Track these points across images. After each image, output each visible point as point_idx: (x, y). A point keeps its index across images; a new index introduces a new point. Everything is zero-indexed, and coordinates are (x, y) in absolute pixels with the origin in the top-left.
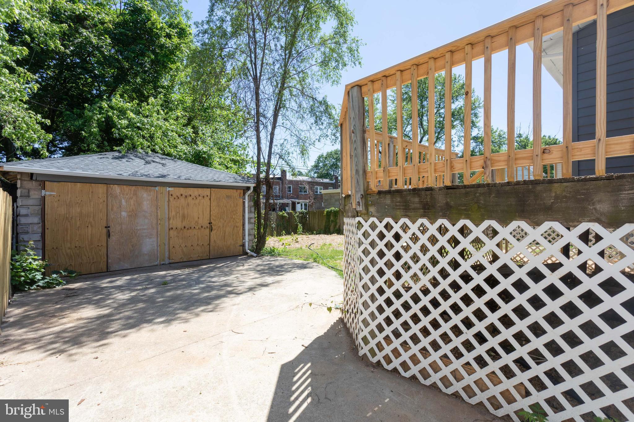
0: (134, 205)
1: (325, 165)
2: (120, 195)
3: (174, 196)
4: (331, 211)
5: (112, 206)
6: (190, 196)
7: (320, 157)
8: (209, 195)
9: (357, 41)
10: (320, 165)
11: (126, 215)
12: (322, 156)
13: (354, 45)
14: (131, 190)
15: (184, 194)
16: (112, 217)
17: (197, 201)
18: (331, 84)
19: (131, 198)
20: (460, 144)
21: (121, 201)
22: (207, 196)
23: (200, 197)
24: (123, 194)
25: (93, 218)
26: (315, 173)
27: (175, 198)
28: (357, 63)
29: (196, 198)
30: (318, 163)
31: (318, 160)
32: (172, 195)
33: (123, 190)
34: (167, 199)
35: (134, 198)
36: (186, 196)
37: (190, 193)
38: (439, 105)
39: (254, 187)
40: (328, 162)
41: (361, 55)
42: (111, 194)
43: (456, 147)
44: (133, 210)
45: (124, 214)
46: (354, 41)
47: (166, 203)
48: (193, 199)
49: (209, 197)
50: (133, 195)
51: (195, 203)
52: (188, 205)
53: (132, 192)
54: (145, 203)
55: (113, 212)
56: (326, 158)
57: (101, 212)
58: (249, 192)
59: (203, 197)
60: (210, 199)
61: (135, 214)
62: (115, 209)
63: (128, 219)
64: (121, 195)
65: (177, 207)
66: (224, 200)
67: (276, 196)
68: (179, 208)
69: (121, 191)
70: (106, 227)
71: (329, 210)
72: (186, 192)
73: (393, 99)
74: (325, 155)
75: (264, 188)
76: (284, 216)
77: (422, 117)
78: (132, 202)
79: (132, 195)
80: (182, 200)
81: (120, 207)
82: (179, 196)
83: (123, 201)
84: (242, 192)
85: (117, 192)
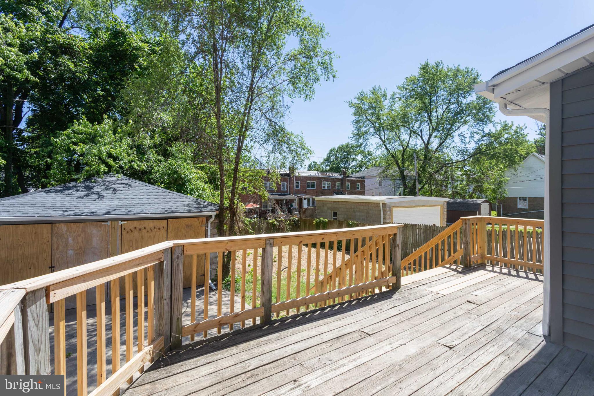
0: (82, 242)
1: (336, 158)
2: (66, 234)
3: (128, 229)
4: (320, 221)
5: (58, 245)
6: (145, 228)
7: (331, 151)
8: (165, 226)
9: (330, 53)
10: (332, 158)
11: (72, 254)
12: (334, 149)
13: (327, 58)
14: (79, 227)
15: (138, 227)
16: (58, 256)
17: (152, 234)
18: (305, 98)
19: (79, 235)
20: (472, 141)
21: (68, 239)
22: (163, 227)
23: (156, 229)
24: (70, 232)
25: (37, 259)
26: (327, 166)
27: (128, 232)
28: (331, 76)
29: (151, 230)
30: (330, 156)
31: (330, 154)
32: (124, 229)
33: (70, 228)
34: (119, 233)
35: (83, 235)
36: (140, 229)
37: (144, 226)
38: (449, 100)
39: (216, 216)
40: (340, 155)
41: (335, 68)
42: (56, 233)
43: (467, 144)
44: (81, 248)
45: (71, 252)
46: (326, 53)
47: (118, 238)
48: (148, 231)
49: (165, 228)
50: (82, 232)
51: (150, 236)
52: (142, 237)
53: (80, 230)
54: (94, 239)
55: (58, 252)
56: (337, 151)
57: (45, 253)
58: (211, 220)
59: (159, 229)
60: (167, 231)
61: (83, 252)
62: (61, 248)
63: (75, 257)
64: (68, 233)
65: (130, 240)
66: (182, 230)
67: (284, 192)
68: (132, 242)
69: (68, 229)
70: (50, 268)
71: (319, 220)
72: (140, 225)
73: (400, 97)
74: (336, 148)
75: (228, 216)
76: (275, 224)
77: (431, 113)
78: (80, 240)
79: (80, 233)
80: (136, 233)
81: (67, 245)
82: (133, 229)
83: (70, 239)
84: (204, 219)
85: (64, 230)
